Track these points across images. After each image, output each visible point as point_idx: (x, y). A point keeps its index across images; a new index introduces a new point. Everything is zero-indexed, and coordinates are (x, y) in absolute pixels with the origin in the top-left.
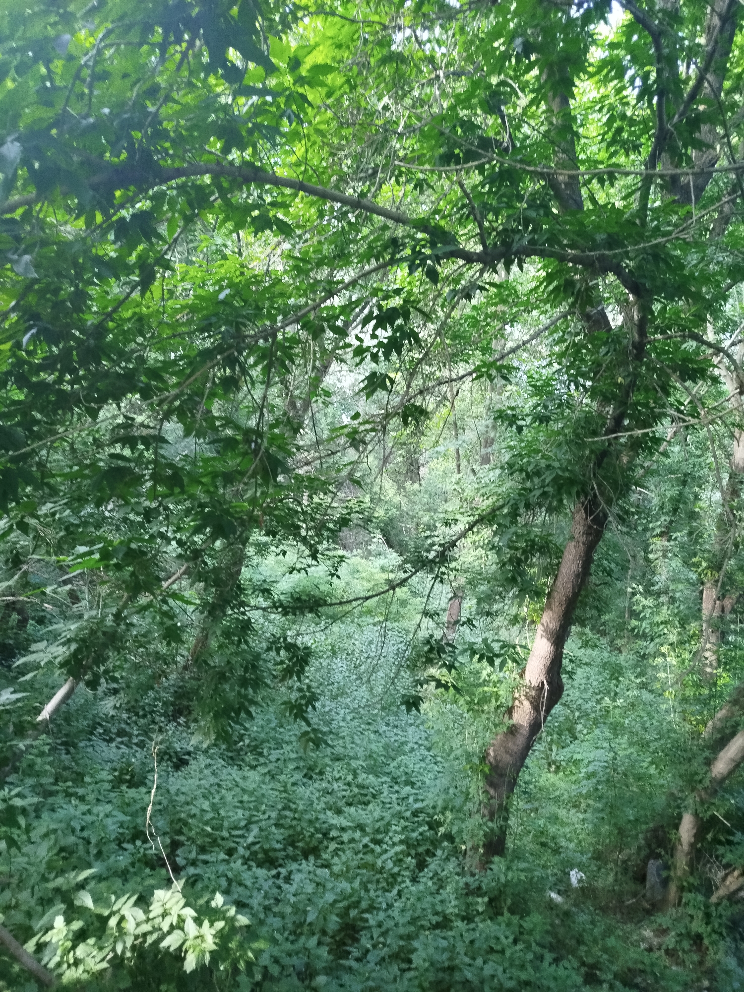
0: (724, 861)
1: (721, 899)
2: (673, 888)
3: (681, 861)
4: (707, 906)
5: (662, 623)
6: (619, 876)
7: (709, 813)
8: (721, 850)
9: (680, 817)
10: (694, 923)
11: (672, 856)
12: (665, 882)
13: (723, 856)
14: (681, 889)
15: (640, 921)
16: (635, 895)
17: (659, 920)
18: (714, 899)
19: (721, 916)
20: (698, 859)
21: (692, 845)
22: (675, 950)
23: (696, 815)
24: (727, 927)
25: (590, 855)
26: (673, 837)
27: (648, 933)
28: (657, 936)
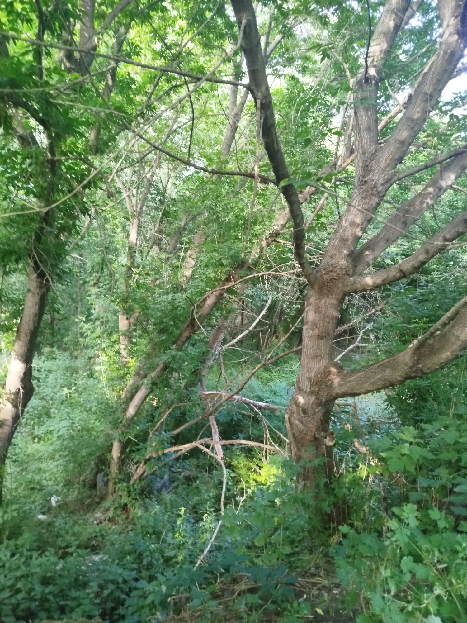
0: (135, 461)
1: (135, 481)
2: (111, 485)
3: (114, 468)
4: (128, 488)
5: (97, 337)
6: (81, 490)
7: (127, 438)
8: (133, 455)
9: (112, 445)
10: (123, 499)
11: (109, 468)
12: (106, 484)
13: (135, 458)
14: (115, 483)
15: (94, 510)
16: (90, 497)
17: (103, 505)
18: (132, 482)
19: (135, 490)
20: (123, 465)
21: (119, 458)
22: (113, 517)
23: (120, 441)
24: (139, 494)
25: (62, 484)
26: (109, 457)
27: (98, 515)
28: (103, 514)
